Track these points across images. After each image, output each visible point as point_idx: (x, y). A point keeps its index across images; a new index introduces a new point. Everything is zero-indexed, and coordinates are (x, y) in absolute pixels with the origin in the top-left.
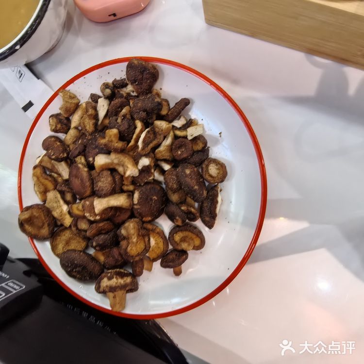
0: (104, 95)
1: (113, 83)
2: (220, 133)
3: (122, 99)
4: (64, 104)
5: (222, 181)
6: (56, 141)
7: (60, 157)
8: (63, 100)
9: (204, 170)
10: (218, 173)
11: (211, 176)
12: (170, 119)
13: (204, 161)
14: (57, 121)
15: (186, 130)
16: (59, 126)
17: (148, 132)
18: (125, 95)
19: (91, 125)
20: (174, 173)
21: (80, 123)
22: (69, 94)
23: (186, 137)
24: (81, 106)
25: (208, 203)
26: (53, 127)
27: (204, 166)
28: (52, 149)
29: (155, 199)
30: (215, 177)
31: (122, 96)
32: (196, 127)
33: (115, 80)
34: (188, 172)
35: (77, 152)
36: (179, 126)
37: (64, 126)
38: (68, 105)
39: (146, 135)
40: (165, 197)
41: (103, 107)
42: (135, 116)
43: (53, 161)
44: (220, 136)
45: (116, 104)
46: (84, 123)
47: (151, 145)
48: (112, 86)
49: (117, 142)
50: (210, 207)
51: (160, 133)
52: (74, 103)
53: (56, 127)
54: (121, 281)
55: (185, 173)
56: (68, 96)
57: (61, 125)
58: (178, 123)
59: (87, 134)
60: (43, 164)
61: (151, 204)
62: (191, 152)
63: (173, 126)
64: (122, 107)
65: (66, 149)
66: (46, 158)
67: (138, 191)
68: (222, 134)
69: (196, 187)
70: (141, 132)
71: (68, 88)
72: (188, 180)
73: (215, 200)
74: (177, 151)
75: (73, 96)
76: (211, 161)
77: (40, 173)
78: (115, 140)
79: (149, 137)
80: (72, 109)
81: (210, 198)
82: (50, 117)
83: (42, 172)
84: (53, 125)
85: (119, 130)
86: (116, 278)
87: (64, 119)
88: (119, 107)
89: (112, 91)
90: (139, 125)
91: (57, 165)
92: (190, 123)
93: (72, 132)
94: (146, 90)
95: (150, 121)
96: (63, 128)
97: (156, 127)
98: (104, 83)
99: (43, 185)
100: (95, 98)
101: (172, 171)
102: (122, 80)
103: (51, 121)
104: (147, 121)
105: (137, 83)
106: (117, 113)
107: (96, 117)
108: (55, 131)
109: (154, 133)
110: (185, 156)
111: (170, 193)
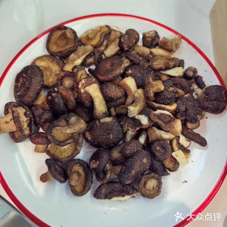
0: (186, 70)
1: (198, 76)
2: (186, 181)
3: (188, 87)
4: (169, 40)
5: (144, 196)
6: (136, 38)
7: (124, 45)
8: (173, 39)
9: (149, 176)
10: (150, 190)
11: (145, 183)
12: (185, 133)
13: (157, 173)
14: (153, 37)
15: (179, 150)
16: (149, 39)
17: (170, 116)
18: (192, 88)
19: (159, 66)
20: (140, 149)
21: (157, 56)
22: (179, 43)
23: (173, 151)
24: (171, 54)
25: (118, 188)
26: (147, 35)
27: (153, 174)
28: (128, 37)
29: (110, 137)
30: (145, 188)
31: (190, 86)
32: (184, 157)
33: (201, 78)
34: (145, 161)
35: (132, 59)
36: (180, 142)
37: (150, 43)
38: (169, 44)
39: (167, 115)
40: (113, 145)
41: (176, 72)
42: (179, 102)
43: (118, 40)
44: (183, 182)
45: (183, 83)
46: (158, 59)
47: (160, 122)
48: (196, 76)
49: (153, 92)
50: (116, 191)
51: (171, 127)
52: (172, 48)
53: (148, 37)
54: (25, 126)
55: (143, 158)
56: (177, 43)
57: (150, 41)
58: (183, 140)
59: (150, 64)
60: (113, 33)
61: (104, 135)
62: (162, 159)
63: (179, 137)
64: (182, 88)
65: (131, 48)
66: (119, 34)
67: (113, 120)
68: (185, 183)
69: (133, 172)
70: (168, 110)
71: (183, 41)
72: (138, 163)
73: (124, 194)
74: (159, 146)
75: (178, 46)
76: (159, 180)
77: (105, 32)
78: (155, 89)
79: (166, 118)
80: (167, 47)
81: (125, 189)
82: (155, 31)
83: (105, 33)
84: (149, 35)
85: (164, 90)
86: (27, 120)
87: (156, 42)
88: (180, 85)
89: (192, 77)
90: (173, 107)
91: (115, 43)
92: (186, 151)
93: (147, 51)
94: (203, 106)
95: (178, 116)
96: (148, 43)
97: (175, 122)
98: (196, 69)
99: (95, 36)
100: (181, 64)
101: (140, 146)
102: (203, 83)
103: (152, 32)
104: (178, 112)
105: (206, 97)
106: (175, 85)
107: (168, 68)
108: (144, 37)
109: (169, 121)
110: (157, 154)
111: (119, 149)
